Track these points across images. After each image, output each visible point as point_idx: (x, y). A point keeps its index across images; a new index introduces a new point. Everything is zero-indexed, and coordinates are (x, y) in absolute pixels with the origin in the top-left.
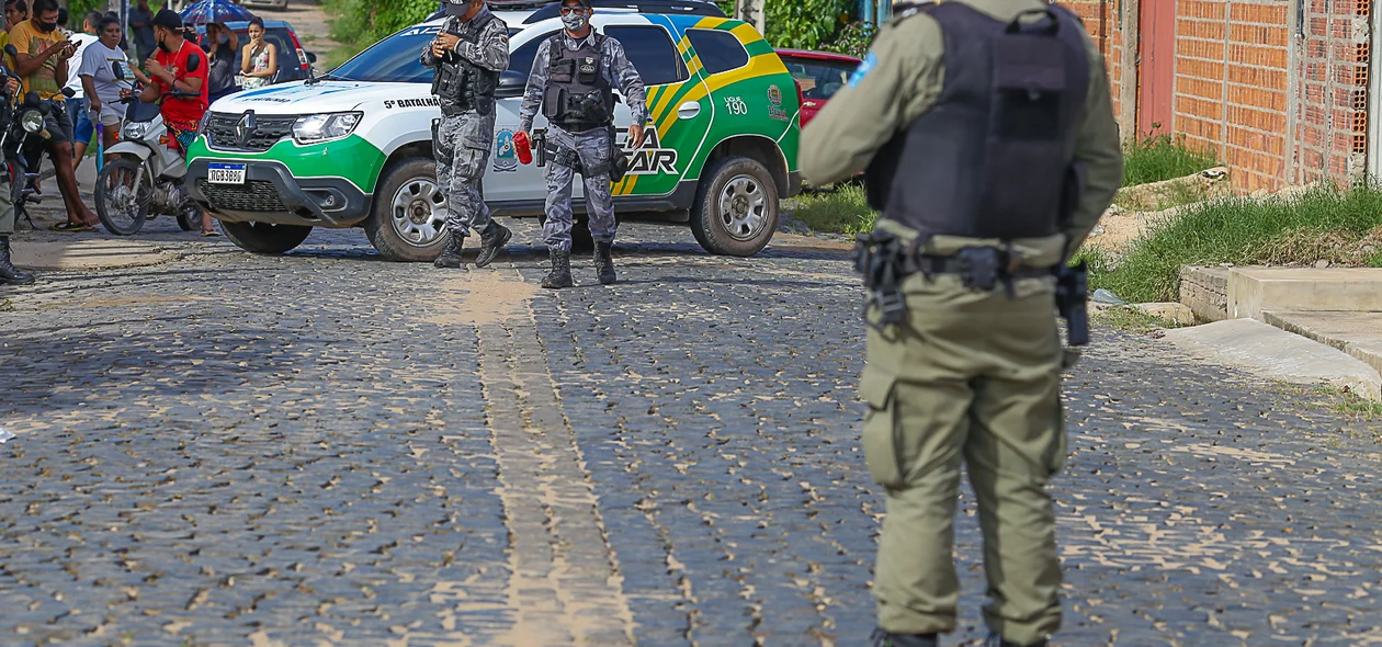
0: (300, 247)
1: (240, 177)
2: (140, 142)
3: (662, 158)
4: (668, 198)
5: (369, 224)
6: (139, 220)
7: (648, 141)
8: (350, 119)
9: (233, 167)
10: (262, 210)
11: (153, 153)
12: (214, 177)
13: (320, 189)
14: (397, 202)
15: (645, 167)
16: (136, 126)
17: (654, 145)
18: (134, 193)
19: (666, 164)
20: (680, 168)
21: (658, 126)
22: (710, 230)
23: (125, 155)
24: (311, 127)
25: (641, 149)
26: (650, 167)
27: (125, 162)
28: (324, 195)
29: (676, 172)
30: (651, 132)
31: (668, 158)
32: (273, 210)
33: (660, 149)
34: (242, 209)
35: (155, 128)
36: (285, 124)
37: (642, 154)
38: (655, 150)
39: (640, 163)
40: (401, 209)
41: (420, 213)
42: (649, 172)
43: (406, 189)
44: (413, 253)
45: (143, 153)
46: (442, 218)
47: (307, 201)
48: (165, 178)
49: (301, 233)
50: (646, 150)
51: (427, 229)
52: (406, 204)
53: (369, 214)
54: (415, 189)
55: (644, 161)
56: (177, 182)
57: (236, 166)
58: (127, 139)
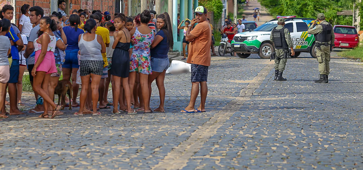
0: (248, 57)
1: (239, 46)
2: (224, 41)
3: (305, 43)
4: (306, 49)
5: (258, 53)
6: (224, 54)
7: (303, 40)
8: (255, 37)
9: (238, 45)
10: (242, 51)
11: (226, 43)
12: (235, 46)
13: (251, 48)
14: (263, 50)
15: (302, 44)
16: (223, 39)
17: (304, 41)
18: (224, 50)
19: (306, 44)
20: (308, 44)
21: (304, 38)
22: (313, 54)
23: (222, 44)
24: (250, 38)
25: (302, 41)
26: (303, 44)
27: (222, 45)
28: (252, 49)
29: (307, 45)
30: (303, 39)
31: (306, 43)
32: (244, 51)
33: (305, 41)
34: (239, 51)
35: (226, 39)
36: (245, 38)
37: (302, 42)
38: (304, 42)
39: (301, 44)
40: (263, 51)
41: (266, 51)
42: (303, 45)
43: (264, 48)
44: (265, 58)
45: (225, 43)
46: (270, 52)
47: (249, 50)
48: (228, 47)
49: (249, 55)
50: (303, 42)
51: (267, 54)
52: (264, 50)
53: (258, 52)
54: (266, 48)
55: (302, 43)
56: (230, 48)
57: (239, 44)
58: (222, 41)
